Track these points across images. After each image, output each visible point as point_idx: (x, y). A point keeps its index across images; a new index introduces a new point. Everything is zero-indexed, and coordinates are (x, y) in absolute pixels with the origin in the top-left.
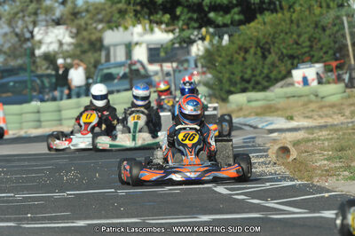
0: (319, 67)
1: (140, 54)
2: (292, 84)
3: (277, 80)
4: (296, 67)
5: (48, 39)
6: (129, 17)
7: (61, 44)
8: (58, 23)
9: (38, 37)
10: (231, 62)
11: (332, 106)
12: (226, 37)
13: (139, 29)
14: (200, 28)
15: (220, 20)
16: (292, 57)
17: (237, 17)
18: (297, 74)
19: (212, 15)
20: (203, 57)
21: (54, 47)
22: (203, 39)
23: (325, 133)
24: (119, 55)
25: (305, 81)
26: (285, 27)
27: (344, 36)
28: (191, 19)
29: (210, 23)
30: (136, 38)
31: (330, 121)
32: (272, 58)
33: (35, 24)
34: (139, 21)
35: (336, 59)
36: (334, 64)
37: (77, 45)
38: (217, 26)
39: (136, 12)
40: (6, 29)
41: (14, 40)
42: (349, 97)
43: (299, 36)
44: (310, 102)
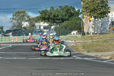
0: (77, 31)
1: (42, 28)
3: (68, 34)
4: (72, 31)
5: (24, 24)
6: (40, 21)
7: (27, 25)
8: (26, 21)
9: (23, 24)
10: (59, 30)
11: (80, 39)
12: (58, 25)
13: (42, 23)
14: (54, 23)
15: (57, 22)
16: (71, 29)
17: (60, 21)
18: (72, 33)
19: (56, 21)
20: (54, 29)
21: (26, 26)
22: (54, 25)
23: (79, 44)
24: (38, 28)
25: (74, 34)
26: (70, 24)
27: (81, 26)
28: (52, 21)
29: (56, 22)
30: (41, 25)
31: (80, 41)
32: (67, 29)
33: (22, 21)
34: (42, 21)
35: (79, 30)
37: (30, 25)
38: (57, 23)
39: (42, 20)
40: (17, 22)
41: (18, 24)
42: (82, 37)
43: (73, 25)
44: (75, 38)
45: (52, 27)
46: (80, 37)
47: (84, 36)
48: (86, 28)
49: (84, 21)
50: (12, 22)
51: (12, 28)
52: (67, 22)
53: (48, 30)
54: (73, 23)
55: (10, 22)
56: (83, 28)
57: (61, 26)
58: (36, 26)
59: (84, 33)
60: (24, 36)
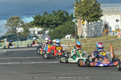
0: (70, 35)
1: (36, 33)
2: (65, 38)
3: (62, 38)
4: (66, 35)
6: (34, 26)
8: (21, 27)
9: (17, 29)
10: (53, 34)
11: (73, 42)
12: (52, 30)
13: (36, 28)
14: (48, 28)
15: (51, 27)
16: (65, 33)
17: (54, 26)
18: (66, 37)
19: (50, 25)
21: (20, 31)
22: (48, 30)
24: (32, 33)
25: (68, 38)
26: (64, 28)
27: (75, 29)
28: (46, 26)
29: (49, 27)
30: (35, 30)
31: (73, 45)
32: (61, 34)
33: (16, 27)
35: (73, 34)
36: (73, 35)
37: (24, 31)
38: (51, 28)
39: (36, 25)
40: (11, 28)
41: (12, 30)
42: (76, 41)
43: (66, 29)
44: (69, 42)
45: (47, 32)
46: (74, 41)
47: (78, 39)
48: (79, 31)
49: (77, 25)
50: (6, 28)
51: (6, 34)
52: (61, 26)
53: (42, 35)
54: (67, 27)
55: (5, 28)
56: (77, 31)
57: (55, 30)
58: (30, 32)
59: (78, 36)
60: (18, 41)
